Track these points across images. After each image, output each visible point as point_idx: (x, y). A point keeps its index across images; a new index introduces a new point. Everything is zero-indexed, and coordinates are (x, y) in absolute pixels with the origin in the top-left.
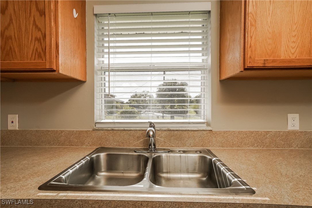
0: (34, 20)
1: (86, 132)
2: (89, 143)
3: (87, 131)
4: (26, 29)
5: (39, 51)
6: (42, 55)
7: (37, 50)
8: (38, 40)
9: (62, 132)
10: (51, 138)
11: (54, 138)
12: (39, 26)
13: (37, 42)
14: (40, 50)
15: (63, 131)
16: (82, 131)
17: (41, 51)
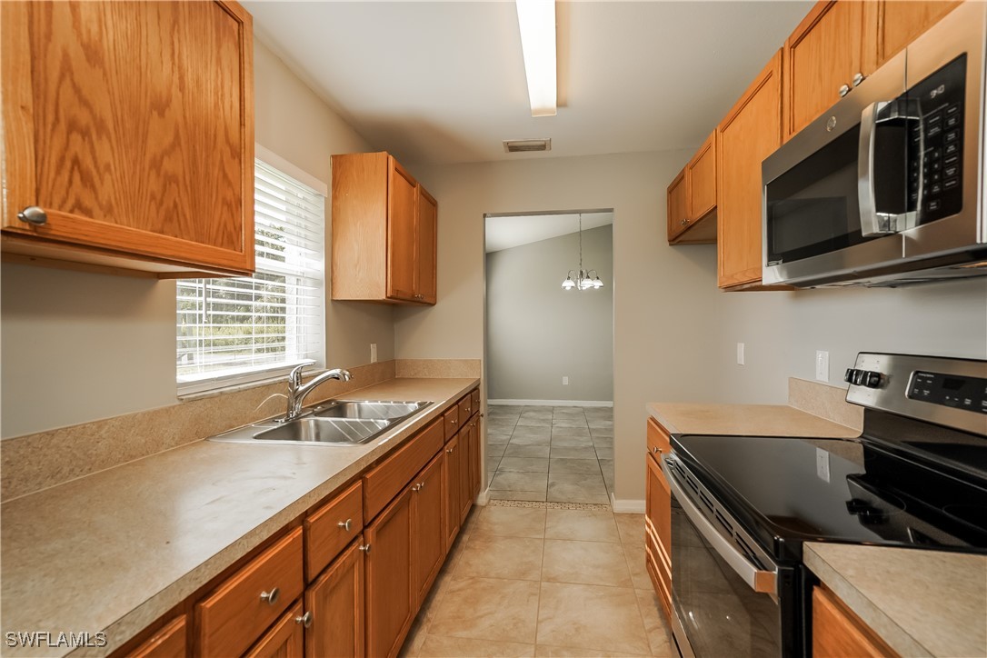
0: (222, 161)
1: (167, 410)
2: (174, 438)
3: (170, 407)
4: (207, 174)
5: (229, 229)
6: (235, 238)
7: (225, 226)
8: (226, 203)
9: (100, 425)
10: (61, 456)
11: (75, 452)
12: (230, 176)
13: (225, 208)
14: (230, 227)
15: (105, 422)
16: (156, 412)
17: (233, 230)
